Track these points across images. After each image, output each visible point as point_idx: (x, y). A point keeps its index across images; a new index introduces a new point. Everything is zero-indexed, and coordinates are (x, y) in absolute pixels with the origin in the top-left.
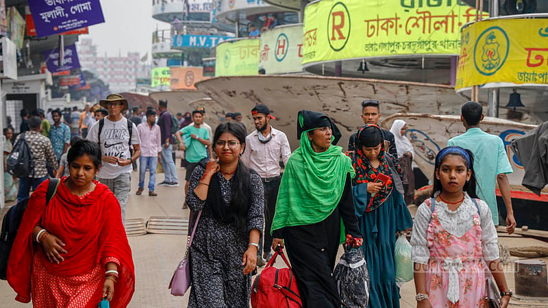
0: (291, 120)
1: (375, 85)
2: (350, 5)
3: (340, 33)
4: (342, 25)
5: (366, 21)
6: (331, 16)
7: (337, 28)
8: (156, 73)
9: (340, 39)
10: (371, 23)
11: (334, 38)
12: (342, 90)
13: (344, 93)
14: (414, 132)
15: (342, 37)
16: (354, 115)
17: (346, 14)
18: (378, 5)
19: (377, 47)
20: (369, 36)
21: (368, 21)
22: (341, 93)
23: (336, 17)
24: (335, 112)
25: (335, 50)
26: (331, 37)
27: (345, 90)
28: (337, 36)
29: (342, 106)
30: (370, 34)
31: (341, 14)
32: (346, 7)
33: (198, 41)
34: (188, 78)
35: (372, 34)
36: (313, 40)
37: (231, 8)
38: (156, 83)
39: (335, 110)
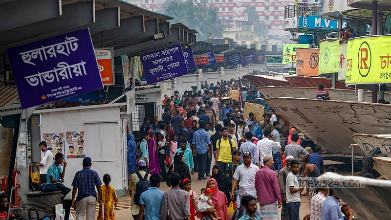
0: (325, 128)
1: (374, 106)
2: (371, 44)
3: (365, 64)
4: (366, 59)
5: (380, 57)
6: (360, 51)
7: (364, 60)
8: (288, 50)
9: (365, 68)
10: (384, 59)
11: (362, 68)
12: (353, 110)
13: (355, 112)
14: (367, 145)
15: (366, 67)
16: (364, 126)
17: (368, 50)
18: (388, 46)
19: (388, 76)
20: (383, 68)
21: (382, 57)
22: (353, 112)
23: (363, 52)
24: (351, 124)
25: (363, 76)
26: (360, 66)
27: (355, 109)
28: (363, 66)
29: (355, 120)
30: (383, 66)
31: (365, 50)
32: (368, 46)
33: (323, 23)
34: (313, 60)
35: (384, 67)
36: (350, 67)
37: (331, 10)
38: (287, 60)
39: (351, 123)
